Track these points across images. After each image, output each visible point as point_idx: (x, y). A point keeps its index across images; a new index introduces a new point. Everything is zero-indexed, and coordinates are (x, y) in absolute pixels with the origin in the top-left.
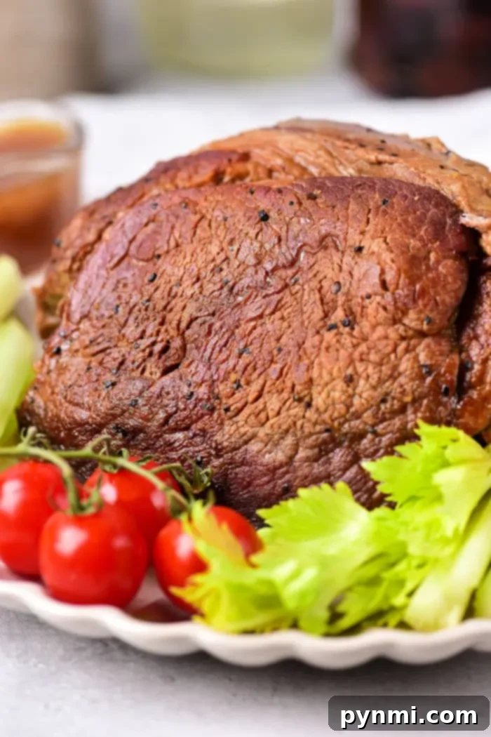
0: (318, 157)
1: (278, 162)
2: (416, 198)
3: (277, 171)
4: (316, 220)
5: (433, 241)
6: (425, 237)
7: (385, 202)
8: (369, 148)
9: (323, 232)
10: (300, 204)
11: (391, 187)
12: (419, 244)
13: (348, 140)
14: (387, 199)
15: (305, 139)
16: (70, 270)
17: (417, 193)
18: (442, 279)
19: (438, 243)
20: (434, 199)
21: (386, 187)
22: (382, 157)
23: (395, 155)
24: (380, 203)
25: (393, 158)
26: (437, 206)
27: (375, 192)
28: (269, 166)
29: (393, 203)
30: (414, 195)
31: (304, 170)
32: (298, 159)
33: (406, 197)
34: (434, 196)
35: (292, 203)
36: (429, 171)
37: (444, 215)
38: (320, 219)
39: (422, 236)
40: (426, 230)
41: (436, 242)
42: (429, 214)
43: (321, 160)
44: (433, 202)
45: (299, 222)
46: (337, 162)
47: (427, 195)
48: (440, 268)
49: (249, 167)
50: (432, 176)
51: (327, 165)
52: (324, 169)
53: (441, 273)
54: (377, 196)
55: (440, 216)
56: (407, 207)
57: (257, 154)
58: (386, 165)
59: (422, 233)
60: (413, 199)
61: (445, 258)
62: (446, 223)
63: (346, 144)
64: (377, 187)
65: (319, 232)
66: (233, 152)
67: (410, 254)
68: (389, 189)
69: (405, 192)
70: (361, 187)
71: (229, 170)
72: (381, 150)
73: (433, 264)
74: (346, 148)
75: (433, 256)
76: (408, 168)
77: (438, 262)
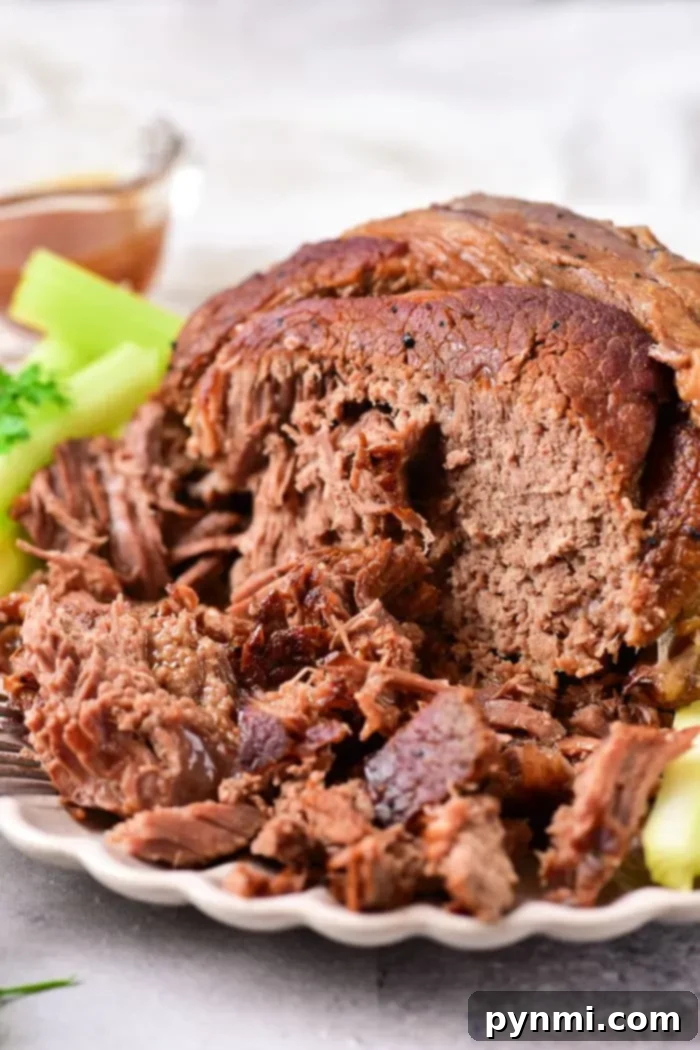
0: (489, 253)
1: (442, 258)
2: (594, 321)
3: (441, 269)
4: (470, 346)
5: (613, 379)
6: (603, 374)
7: (555, 326)
8: (553, 244)
9: (477, 362)
10: (453, 323)
11: (566, 304)
12: (595, 383)
13: (528, 233)
14: (559, 322)
15: (476, 227)
16: (181, 386)
17: (597, 314)
18: (621, 429)
19: (618, 382)
20: (617, 323)
21: (560, 303)
22: (566, 258)
23: (582, 257)
24: (549, 327)
25: (578, 261)
26: (620, 331)
27: (545, 310)
28: (430, 262)
29: (565, 327)
30: (593, 317)
31: (472, 269)
32: (465, 256)
33: (583, 319)
34: (618, 319)
35: (442, 324)
36: (620, 281)
37: (628, 344)
38: (475, 345)
39: (600, 373)
40: (605, 364)
41: (615, 380)
42: (610, 342)
43: (493, 258)
44: (615, 327)
45: (449, 348)
46: (513, 260)
47: (608, 319)
48: (620, 414)
49: (406, 262)
50: (623, 289)
51: (500, 264)
52: (498, 268)
53: (621, 421)
54: (547, 316)
55: (623, 346)
56: (583, 334)
57: (417, 245)
58: (571, 269)
59: (600, 368)
60: (591, 323)
61: (626, 401)
62: (629, 355)
63: (526, 238)
64: (550, 302)
65: (473, 363)
66: (389, 241)
67: (582, 396)
68: (563, 306)
69: (583, 312)
70: (530, 303)
71: (379, 268)
72: (565, 248)
73: (612, 409)
74: (525, 243)
75: (611, 399)
76: (596, 275)
77: (616, 407)
